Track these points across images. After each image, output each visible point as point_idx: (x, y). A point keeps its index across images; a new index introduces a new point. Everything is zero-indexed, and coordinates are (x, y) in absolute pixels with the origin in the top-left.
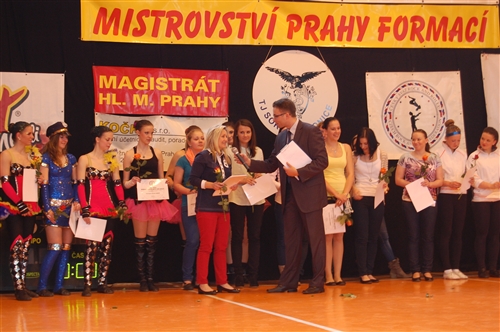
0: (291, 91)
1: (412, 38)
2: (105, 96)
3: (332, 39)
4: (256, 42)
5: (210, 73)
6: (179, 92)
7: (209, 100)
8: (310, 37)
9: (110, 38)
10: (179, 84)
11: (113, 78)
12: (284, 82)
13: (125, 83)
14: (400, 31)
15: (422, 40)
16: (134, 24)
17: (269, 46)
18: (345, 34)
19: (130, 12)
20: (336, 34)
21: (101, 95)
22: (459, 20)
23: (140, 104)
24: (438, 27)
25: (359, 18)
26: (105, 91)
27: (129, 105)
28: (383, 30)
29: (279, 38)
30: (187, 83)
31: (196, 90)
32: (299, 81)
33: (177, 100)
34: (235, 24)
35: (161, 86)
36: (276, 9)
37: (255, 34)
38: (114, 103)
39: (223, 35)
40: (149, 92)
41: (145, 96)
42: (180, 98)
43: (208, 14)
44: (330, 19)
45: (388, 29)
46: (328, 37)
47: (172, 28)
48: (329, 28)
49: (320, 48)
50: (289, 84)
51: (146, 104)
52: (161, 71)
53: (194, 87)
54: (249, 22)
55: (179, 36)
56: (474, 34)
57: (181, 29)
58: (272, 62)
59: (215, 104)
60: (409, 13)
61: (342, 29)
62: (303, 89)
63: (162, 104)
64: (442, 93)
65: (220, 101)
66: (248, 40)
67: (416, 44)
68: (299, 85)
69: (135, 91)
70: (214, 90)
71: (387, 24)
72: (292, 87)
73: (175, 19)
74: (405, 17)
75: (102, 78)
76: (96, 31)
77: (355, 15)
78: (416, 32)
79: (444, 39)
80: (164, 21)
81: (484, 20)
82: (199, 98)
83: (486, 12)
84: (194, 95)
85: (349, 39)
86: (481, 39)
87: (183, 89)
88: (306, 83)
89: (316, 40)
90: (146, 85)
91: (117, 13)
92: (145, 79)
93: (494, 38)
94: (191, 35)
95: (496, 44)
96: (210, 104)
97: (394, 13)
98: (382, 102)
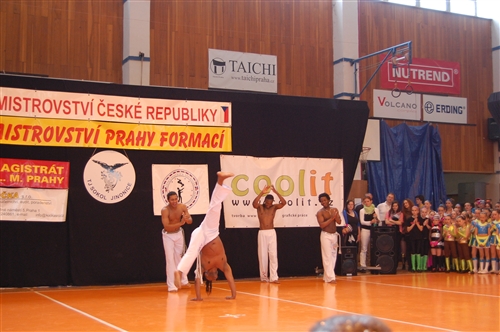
0: (107, 174)
1: (180, 145)
3: (133, 144)
4: (87, 146)
5: (58, 163)
6: (38, 174)
7: (57, 179)
8: (120, 143)
10: (39, 169)
12: (103, 169)
13: (5, 168)
14: (173, 141)
15: (185, 146)
16: (12, 133)
17: (94, 148)
18: (141, 142)
19: (10, 126)
20: (135, 142)
22: (208, 135)
23: (14, 180)
24: (196, 139)
25: (149, 133)
27: (7, 181)
28: (163, 140)
29: (101, 144)
30: (44, 168)
31: (49, 173)
32: (112, 169)
33: (37, 179)
34: (74, 134)
35: (28, 170)
36: (99, 126)
37: (86, 141)
39: (67, 141)
40: (20, 173)
42: (39, 177)
43: (58, 128)
44: (132, 133)
46: (130, 143)
47: (36, 136)
48: (131, 138)
49: (125, 149)
50: (106, 170)
51: (18, 181)
52: (28, 161)
53: (48, 170)
54: (83, 133)
55: (39, 141)
56: (217, 143)
57: (41, 137)
58: (97, 157)
59: (60, 181)
60: (179, 130)
61: (139, 139)
62: (115, 174)
63: (28, 181)
64: (197, 177)
65: (64, 180)
66: (82, 144)
67: (182, 149)
68: (112, 171)
69: (11, 172)
70: (60, 173)
71: (166, 137)
72: (108, 172)
73: (38, 131)
74: (176, 133)
77: (147, 131)
79: (199, 146)
80: (31, 132)
81: (223, 135)
82: (51, 178)
83: (223, 131)
84: (48, 176)
85: (143, 145)
86: (221, 146)
87: (41, 172)
88: (116, 170)
89: (123, 145)
90: (18, 169)
92: (18, 166)
93: (228, 146)
94: (47, 140)
95: (230, 149)
96: (57, 181)
97: (170, 130)
98: (161, 182)
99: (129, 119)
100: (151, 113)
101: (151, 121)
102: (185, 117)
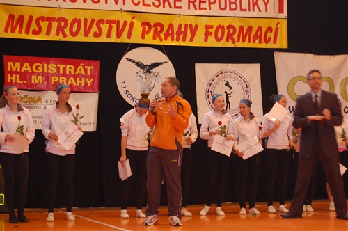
0: (143, 75)
1: (227, 40)
2: (12, 76)
3: (172, 40)
4: (119, 41)
5: (87, 62)
6: (64, 74)
7: (85, 80)
8: (157, 38)
9: (16, 35)
10: (64, 69)
11: (18, 64)
12: (138, 69)
13: (26, 67)
14: (219, 36)
15: (234, 42)
16: (34, 26)
17: (129, 44)
18: (181, 36)
19: (31, 18)
20: (175, 36)
21: (9, 76)
22: (260, 29)
23: (37, 82)
24: (245, 33)
25: (191, 26)
26: (12, 73)
27: (29, 83)
28: (207, 34)
29: (136, 39)
30: (70, 68)
31: (77, 73)
32: (149, 69)
33: (63, 80)
34: (105, 27)
35: (52, 70)
36: (133, 18)
37: (119, 35)
38: (18, 81)
39: (96, 35)
40: (43, 74)
41: (40, 77)
42: (65, 79)
43: (86, 20)
44: (171, 26)
45: (211, 34)
46: (169, 38)
47: (60, 29)
48: (170, 32)
49: (164, 46)
50: (142, 70)
51: (41, 83)
52: (52, 60)
53: (75, 71)
54: (114, 26)
55: (65, 36)
56: (270, 38)
57: (67, 31)
58: (132, 54)
59: (89, 83)
60: (226, 23)
61: (179, 33)
62: (152, 74)
63: (52, 83)
64: (247, 78)
65: (93, 82)
66: (113, 39)
67: (230, 45)
68: (148, 71)
69: (33, 73)
70: (89, 73)
71: (210, 30)
72: (144, 73)
73: (63, 24)
74: (223, 26)
75: (10, 64)
76: (6, 31)
77: (188, 24)
78: (230, 36)
79: (249, 41)
80: (55, 24)
81: (277, 29)
82: (78, 79)
83: (278, 23)
84: (75, 77)
85: (184, 40)
86: (275, 42)
87: (68, 73)
88: (154, 70)
89: (161, 40)
90: (41, 69)
91: (21, 18)
92: (40, 65)
93: (283, 42)
94: (74, 35)
95: (285, 45)
96: (86, 83)
97: (215, 23)
98: (206, 84)
99: (167, 10)
100: (193, 3)
101: (193, 11)
102: (233, 6)
